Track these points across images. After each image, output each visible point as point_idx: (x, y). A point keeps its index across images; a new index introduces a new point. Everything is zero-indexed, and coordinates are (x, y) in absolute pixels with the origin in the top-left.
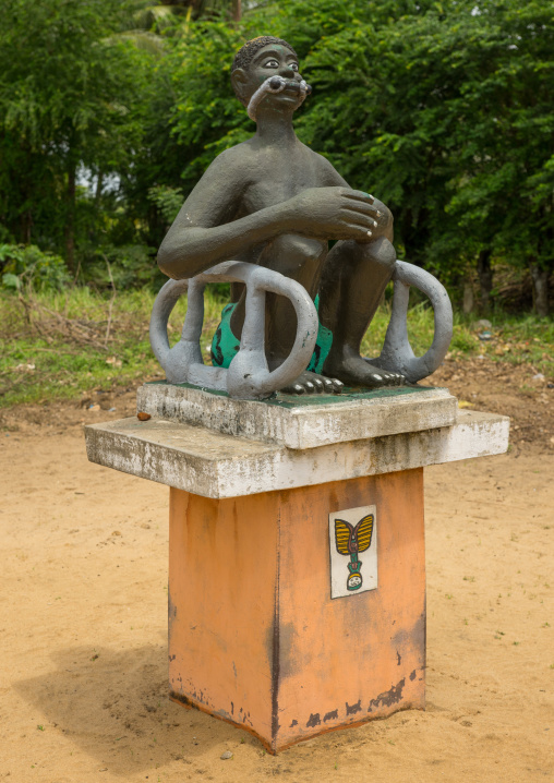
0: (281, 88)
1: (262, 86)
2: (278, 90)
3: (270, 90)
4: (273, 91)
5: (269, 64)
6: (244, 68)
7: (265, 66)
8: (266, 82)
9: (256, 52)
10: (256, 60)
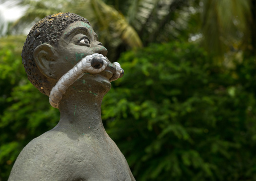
0: (104, 67)
1: (80, 65)
2: (100, 70)
3: (91, 68)
4: (96, 70)
5: (83, 41)
6: (52, 43)
7: (78, 43)
8: (84, 60)
9: (65, 27)
10: (67, 36)
